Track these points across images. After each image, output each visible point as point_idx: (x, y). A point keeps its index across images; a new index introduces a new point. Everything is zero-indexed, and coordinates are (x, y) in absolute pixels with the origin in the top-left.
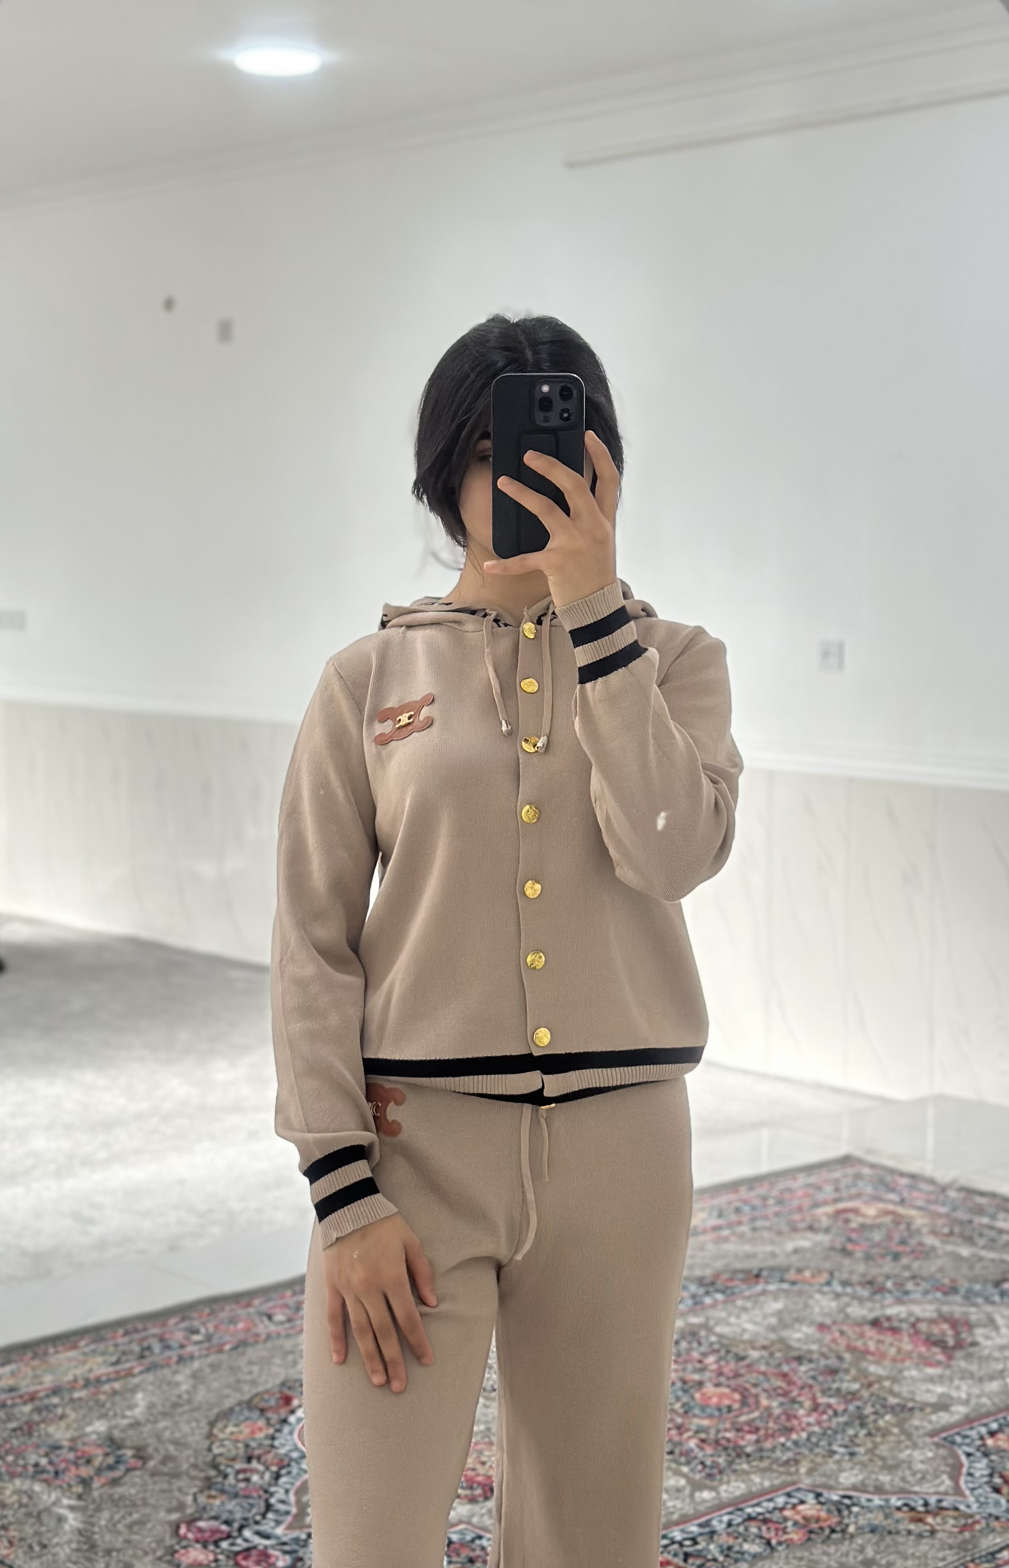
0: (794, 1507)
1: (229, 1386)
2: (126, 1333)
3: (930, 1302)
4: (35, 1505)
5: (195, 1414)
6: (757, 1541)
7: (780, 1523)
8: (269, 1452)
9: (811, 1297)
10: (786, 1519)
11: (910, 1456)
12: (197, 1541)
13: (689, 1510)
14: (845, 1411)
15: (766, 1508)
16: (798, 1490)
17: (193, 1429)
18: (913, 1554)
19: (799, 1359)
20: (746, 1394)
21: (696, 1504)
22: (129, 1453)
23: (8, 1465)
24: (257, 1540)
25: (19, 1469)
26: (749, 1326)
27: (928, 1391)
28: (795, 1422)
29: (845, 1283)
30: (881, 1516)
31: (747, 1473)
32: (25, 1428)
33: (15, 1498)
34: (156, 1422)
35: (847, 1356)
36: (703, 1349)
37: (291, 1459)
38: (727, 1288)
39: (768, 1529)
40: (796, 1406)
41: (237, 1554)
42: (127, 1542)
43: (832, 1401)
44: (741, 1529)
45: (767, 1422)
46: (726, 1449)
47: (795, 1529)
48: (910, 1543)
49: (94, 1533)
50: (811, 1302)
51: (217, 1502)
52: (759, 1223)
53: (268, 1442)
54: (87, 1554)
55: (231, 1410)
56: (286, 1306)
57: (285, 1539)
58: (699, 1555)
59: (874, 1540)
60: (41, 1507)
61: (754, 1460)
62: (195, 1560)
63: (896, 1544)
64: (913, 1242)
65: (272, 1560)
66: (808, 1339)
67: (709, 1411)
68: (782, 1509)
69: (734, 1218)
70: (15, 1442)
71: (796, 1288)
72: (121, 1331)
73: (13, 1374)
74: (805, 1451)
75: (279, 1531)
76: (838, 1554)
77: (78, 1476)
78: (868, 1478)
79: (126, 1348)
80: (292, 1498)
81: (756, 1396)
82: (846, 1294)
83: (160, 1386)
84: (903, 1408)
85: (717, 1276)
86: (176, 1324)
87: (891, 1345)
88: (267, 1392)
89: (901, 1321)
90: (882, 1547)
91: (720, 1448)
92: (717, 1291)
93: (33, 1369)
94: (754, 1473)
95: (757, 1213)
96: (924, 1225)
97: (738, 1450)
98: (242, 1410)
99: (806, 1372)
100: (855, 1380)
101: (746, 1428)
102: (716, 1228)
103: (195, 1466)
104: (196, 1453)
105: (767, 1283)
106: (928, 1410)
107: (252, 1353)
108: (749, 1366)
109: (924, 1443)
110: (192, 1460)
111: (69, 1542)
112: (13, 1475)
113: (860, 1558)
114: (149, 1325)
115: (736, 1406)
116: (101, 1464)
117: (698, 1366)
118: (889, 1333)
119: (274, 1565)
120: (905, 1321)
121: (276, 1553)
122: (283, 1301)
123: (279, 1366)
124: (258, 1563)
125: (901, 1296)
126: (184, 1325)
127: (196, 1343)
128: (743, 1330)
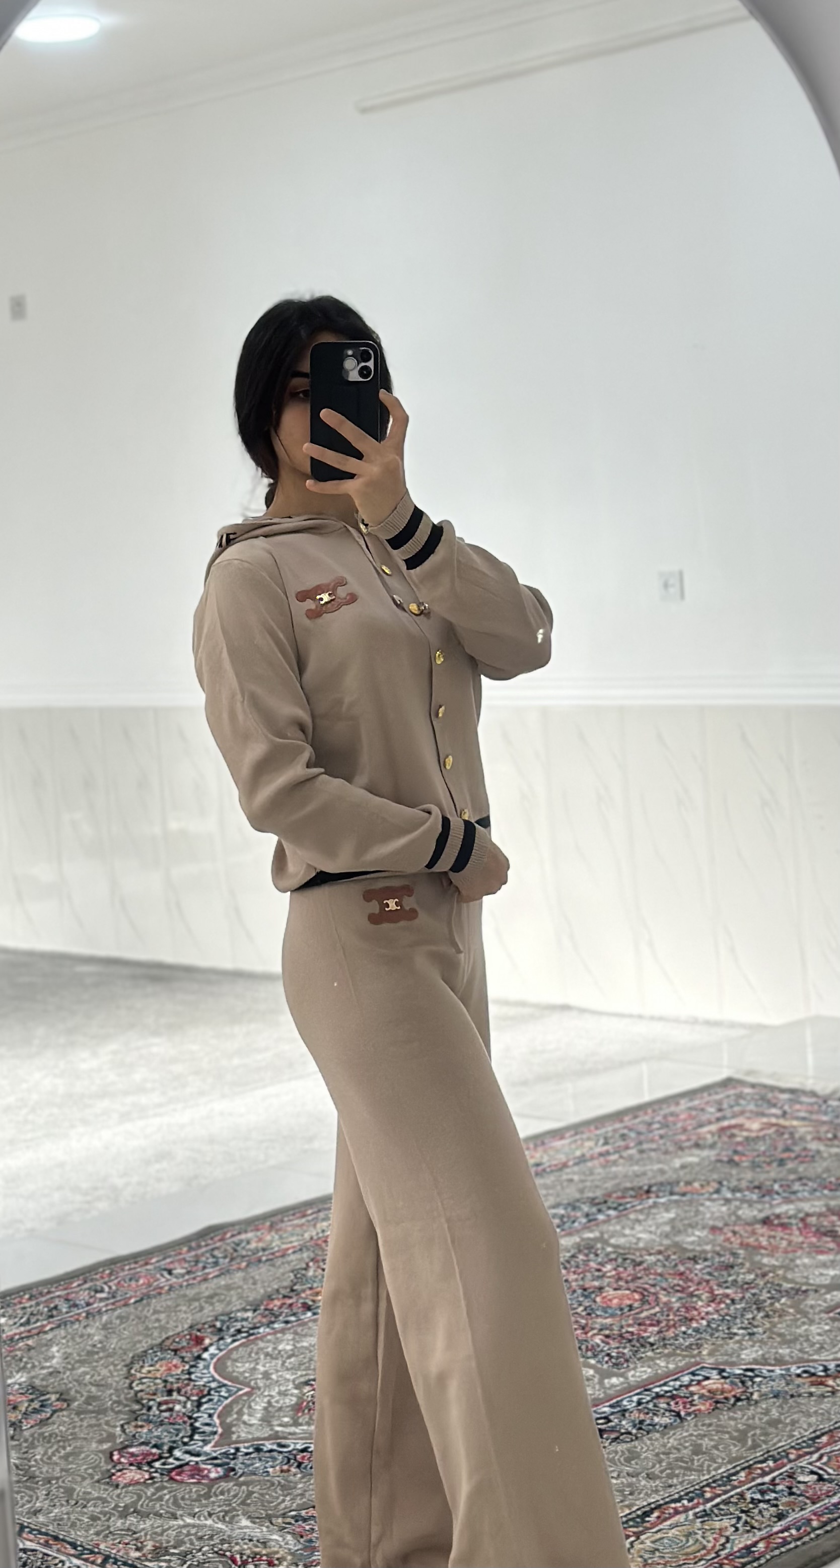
0: (699, 1382)
1: (139, 1334)
2: (32, 1297)
3: (819, 1199)
5: (111, 1360)
6: (667, 1414)
7: (687, 1398)
8: (188, 1385)
9: (702, 1205)
10: (692, 1394)
11: (806, 1330)
12: (131, 1464)
13: (601, 1394)
14: (743, 1298)
15: (673, 1386)
16: (703, 1368)
17: (110, 1371)
18: (816, 1412)
19: (694, 1260)
20: (646, 1293)
21: (605, 1388)
22: (53, 1397)
24: (188, 1458)
26: (644, 1236)
27: (821, 1274)
28: (695, 1313)
29: (734, 1190)
30: (783, 1383)
31: (652, 1359)
34: (73, 1369)
35: (741, 1252)
36: (600, 1260)
37: (211, 1389)
38: (620, 1205)
39: (677, 1403)
40: (695, 1299)
41: (171, 1470)
42: (65, 1470)
43: (728, 1291)
44: (651, 1406)
45: (668, 1315)
46: (630, 1341)
47: (701, 1401)
48: (812, 1403)
49: (30, 1467)
50: (701, 1209)
51: (145, 1430)
52: (646, 1146)
53: (187, 1376)
54: (28, 1484)
55: (145, 1353)
56: (184, 1261)
57: (214, 1455)
58: (613, 1430)
59: (778, 1404)
61: (659, 1348)
62: (132, 1480)
63: (799, 1404)
65: (206, 1472)
66: (701, 1240)
67: (610, 1311)
68: (687, 1386)
69: (621, 1143)
71: (684, 1199)
72: (26, 1296)
74: (705, 1335)
75: (208, 1448)
76: (746, 1417)
77: (6, 1421)
78: (768, 1352)
79: (35, 1311)
80: (216, 1420)
81: (656, 1294)
82: (736, 1199)
83: (73, 1339)
84: (797, 1291)
85: (609, 1195)
86: (79, 1285)
87: (782, 1239)
88: (178, 1334)
89: (790, 1218)
90: (787, 1409)
91: (625, 1341)
92: (609, 1208)
94: (659, 1358)
95: (642, 1138)
96: (809, 1133)
97: (643, 1341)
98: (155, 1352)
99: (701, 1270)
100: (749, 1272)
101: (648, 1322)
102: (601, 1154)
103: (119, 1403)
104: (118, 1391)
105: (658, 1197)
106: (823, 1291)
107: (156, 1303)
108: (645, 1269)
109: (821, 1319)
110: (114, 1398)
113: (766, 1419)
114: (52, 1288)
116: (27, 1409)
117: (597, 1274)
118: (780, 1229)
119: (207, 1476)
120: (795, 1216)
121: (209, 1467)
122: (181, 1257)
123: (185, 1312)
124: (192, 1477)
125: (790, 1195)
126: (87, 1286)
127: (101, 1300)
128: (639, 1239)
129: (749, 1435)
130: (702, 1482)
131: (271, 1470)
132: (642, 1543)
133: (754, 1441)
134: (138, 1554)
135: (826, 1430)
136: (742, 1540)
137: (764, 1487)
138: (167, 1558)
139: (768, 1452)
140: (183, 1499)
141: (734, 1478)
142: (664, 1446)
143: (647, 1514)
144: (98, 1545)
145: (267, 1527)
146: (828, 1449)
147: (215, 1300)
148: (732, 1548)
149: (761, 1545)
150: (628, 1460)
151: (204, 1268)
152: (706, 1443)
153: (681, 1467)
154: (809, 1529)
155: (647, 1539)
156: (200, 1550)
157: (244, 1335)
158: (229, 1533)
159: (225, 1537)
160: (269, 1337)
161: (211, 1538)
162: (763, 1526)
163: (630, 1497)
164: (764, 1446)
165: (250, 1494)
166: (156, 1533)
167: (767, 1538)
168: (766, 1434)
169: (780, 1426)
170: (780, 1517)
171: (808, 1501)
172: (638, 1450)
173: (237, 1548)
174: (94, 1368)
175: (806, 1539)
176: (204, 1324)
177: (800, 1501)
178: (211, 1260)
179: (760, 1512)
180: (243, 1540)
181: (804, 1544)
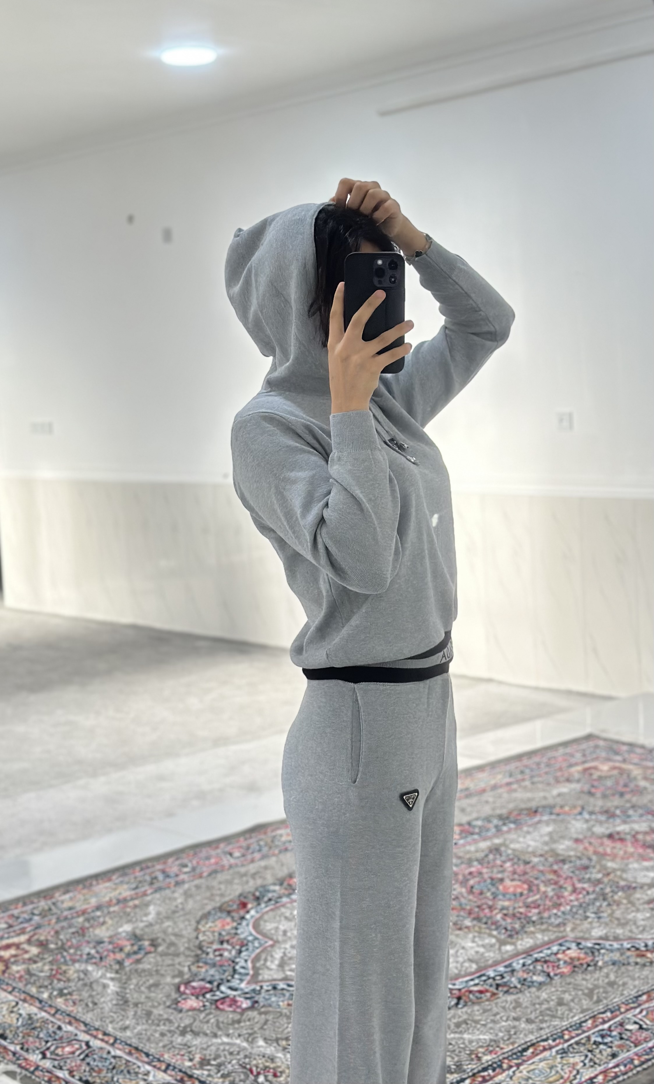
0: (564, 952)
1: (206, 898)
2: (142, 869)
3: (644, 821)
4: (89, 979)
5: (188, 917)
6: (542, 974)
7: (555, 962)
8: (233, 938)
9: (569, 822)
10: (559, 960)
11: (634, 917)
12: (192, 994)
13: (498, 957)
14: (594, 891)
15: (546, 954)
16: (566, 941)
17: (186, 926)
18: (639, 977)
19: (563, 861)
20: (531, 884)
21: (503, 953)
22: (146, 943)
23: (71, 955)
24: (229, 992)
25: (78, 957)
26: (532, 843)
27: (645, 876)
28: (562, 900)
29: (591, 813)
30: (618, 954)
31: (533, 933)
32: (80, 932)
33: (76, 975)
34: (162, 922)
35: (594, 858)
36: (503, 858)
37: (248, 941)
38: (517, 820)
39: (548, 967)
40: (563, 890)
41: (217, 1001)
42: (148, 998)
43: (586, 886)
44: (531, 967)
45: (545, 901)
46: (519, 919)
47: (565, 965)
48: (637, 970)
49: (126, 993)
50: (570, 826)
51: (203, 970)
52: (536, 779)
53: (233, 931)
54: (123, 1007)
55: (209, 913)
56: (241, 847)
57: (246, 990)
58: (505, 984)
59: (614, 970)
60: (92, 980)
61: (538, 924)
62: (191, 1006)
63: (628, 971)
64: (632, 785)
65: (239, 1004)
66: (568, 849)
67: (508, 896)
69: (520, 777)
70: (74, 941)
71: (560, 818)
72: (138, 868)
73: (71, 899)
74: (569, 917)
75: (243, 985)
76: (592, 980)
77: (115, 959)
78: (609, 932)
79: (141, 879)
80: (250, 965)
81: (538, 886)
82: (592, 820)
83: (164, 901)
84: (629, 887)
85: (510, 813)
86: (173, 862)
87: (620, 849)
88: (231, 900)
89: (626, 834)
90: (619, 974)
91: (516, 919)
92: (511, 822)
93: (84, 895)
94: (538, 933)
95: (534, 773)
96: (639, 774)
97: (528, 919)
98: (216, 913)
99: (568, 869)
100: (599, 872)
101: (532, 905)
102: (508, 784)
103: (188, 949)
104: (189, 941)
105: (542, 815)
106: (646, 888)
107: (220, 877)
108: (533, 867)
109: (643, 908)
110: (186, 945)
111: (111, 1000)
112: (74, 961)
113: (606, 981)
114: (155, 863)
115: (525, 892)
116: (129, 951)
117: (501, 869)
118: (619, 842)
119: (239, 1007)
120: (628, 834)
121: (241, 999)
122: (238, 845)
123: (238, 884)
124: (230, 1006)
125: (626, 819)
126: (178, 862)
127: (186, 873)
128: (529, 846)
129: (596, 991)
130: (563, 1026)
131: (281, 1004)
132: (521, 1072)
133: (598, 997)
134: (188, 1064)
135: (645, 991)
136: (588, 1073)
137: (604, 1032)
138: (209, 1067)
139: (607, 1005)
140: (223, 1023)
141: (584, 1024)
142: (538, 997)
143: (525, 1050)
144: (162, 1055)
145: (275, 1047)
146: (646, 1005)
147: (257, 877)
148: (580, 1079)
149: (600, 1078)
150: (515, 1008)
151: (253, 853)
152: (567, 997)
153: (548, 1015)
154: (632, 1066)
155: (525, 1069)
156: (230, 1063)
157: (273, 902)
158: (250, 1050)
159: (247, 1053)
160: (289, 905)
161: (238, 1053)
162: (602, 1062)
163: (514, 1036)
164: (605, 1001)
165: (266, 1022)
166: (202, 1049)
167: (604, 1072)
168: (606, 992)
169: (615, 986)
170: (614, 1056)
171: (632, 1045)
172: (521, 1000)
173: (254, 1062)
174: (175, 923)
175: (630, 1074)
176: (249, 892)
177: (627, 1045)
178: (257, 848)
179: (601, 1052)
180: (259, 1055)
181: (629, 1078)
